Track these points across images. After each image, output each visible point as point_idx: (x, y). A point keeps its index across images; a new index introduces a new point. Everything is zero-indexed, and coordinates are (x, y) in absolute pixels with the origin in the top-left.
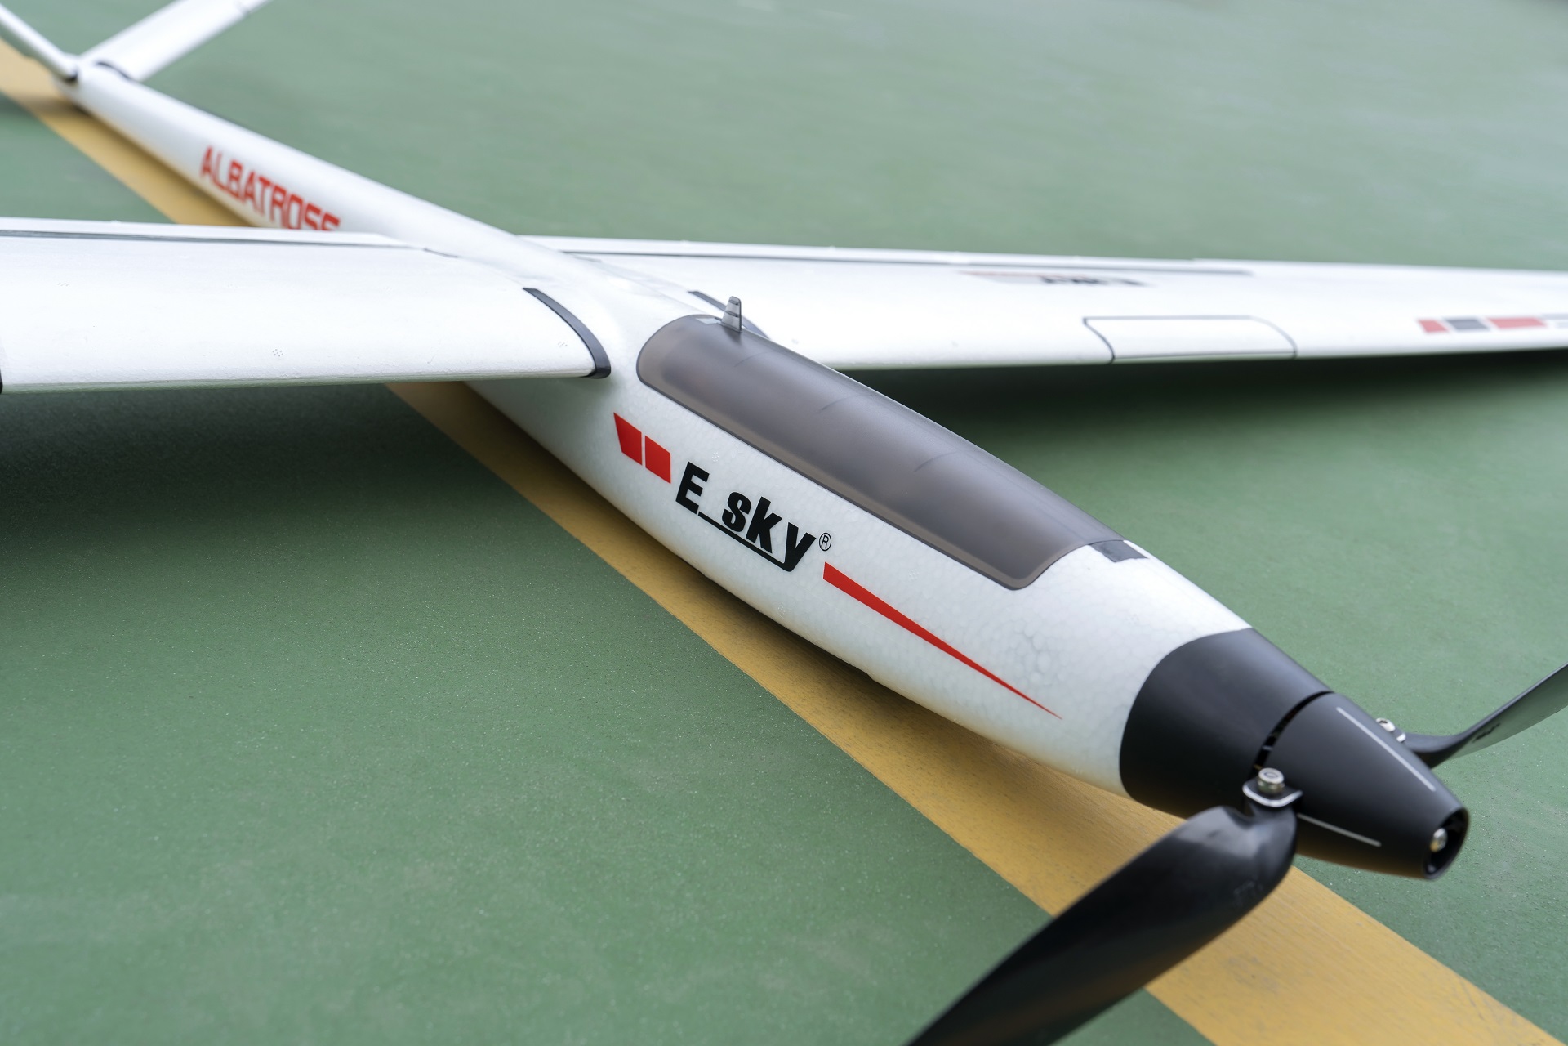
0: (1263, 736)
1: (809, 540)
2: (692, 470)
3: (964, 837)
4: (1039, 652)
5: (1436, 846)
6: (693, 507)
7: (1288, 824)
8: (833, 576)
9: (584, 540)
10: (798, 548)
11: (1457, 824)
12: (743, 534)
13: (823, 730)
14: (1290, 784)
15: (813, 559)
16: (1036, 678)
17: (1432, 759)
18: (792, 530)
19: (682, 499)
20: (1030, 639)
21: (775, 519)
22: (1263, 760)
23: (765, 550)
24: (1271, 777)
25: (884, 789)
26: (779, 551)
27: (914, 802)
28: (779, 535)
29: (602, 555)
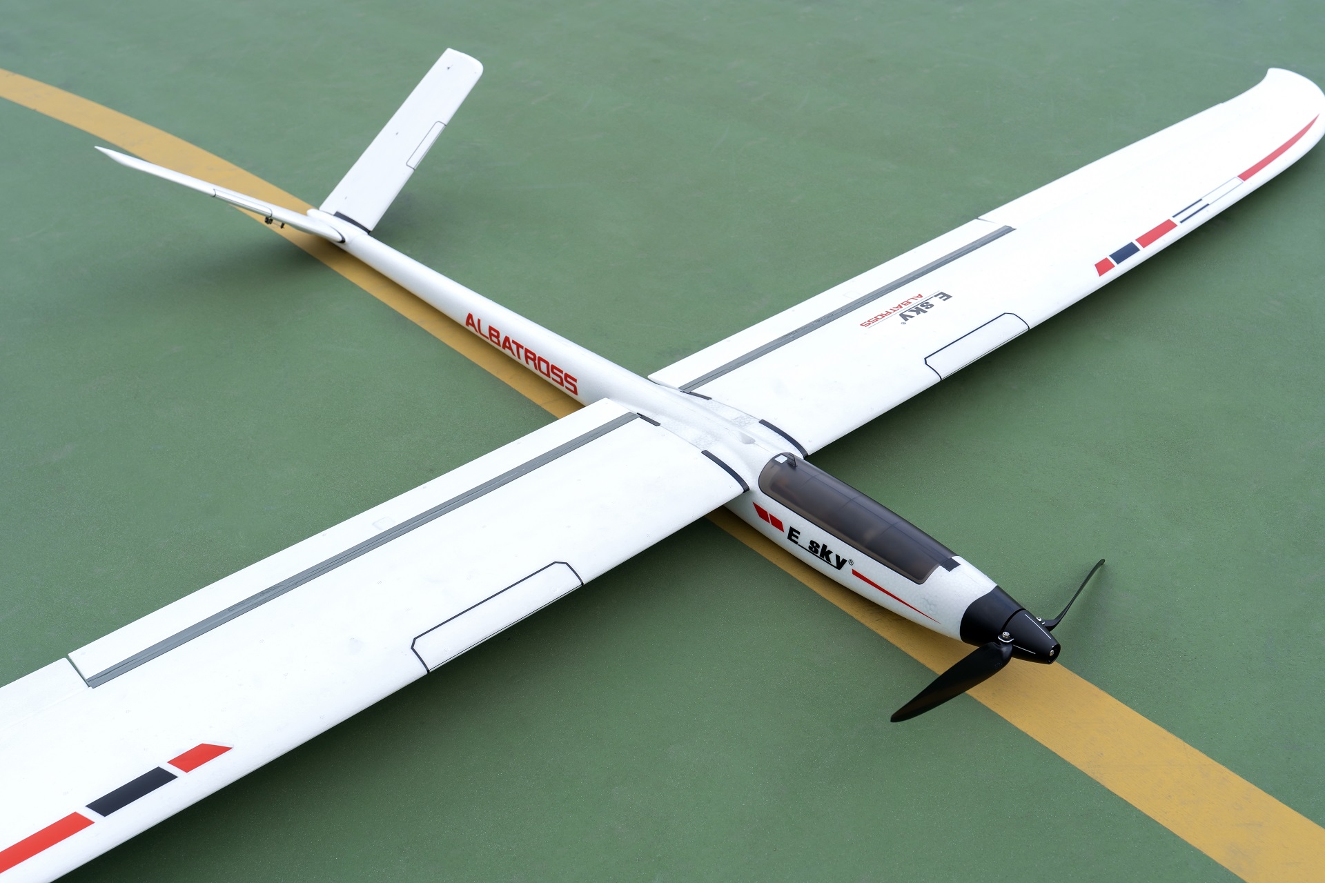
0: (1002, 626)
1: (844, 561)
2: (792, 530)
3: (922, 660)
4: (930, 605)
5: (1051, 655)
6: (796, 543)
7: (1011, 648)
8: (855, 573)
9: (754, 549)
10: (840, 564)
11: (1057, 649)
12: (819, 555)
13: (867, 624)
14: (1011, 637)
15: (847, 566)
16: (931, 612)
17: (1049, 629)
18: (838, 557)
19: (790, 538)
20: (927, 600)
21: (830, 552)
22: (1004, 629)
23: (828, 561)
24: (1006, 634)
25: (892, 645)
26: (834, 563)
27: (903, 649)
28: (833, 558)
29: (764, 555)
